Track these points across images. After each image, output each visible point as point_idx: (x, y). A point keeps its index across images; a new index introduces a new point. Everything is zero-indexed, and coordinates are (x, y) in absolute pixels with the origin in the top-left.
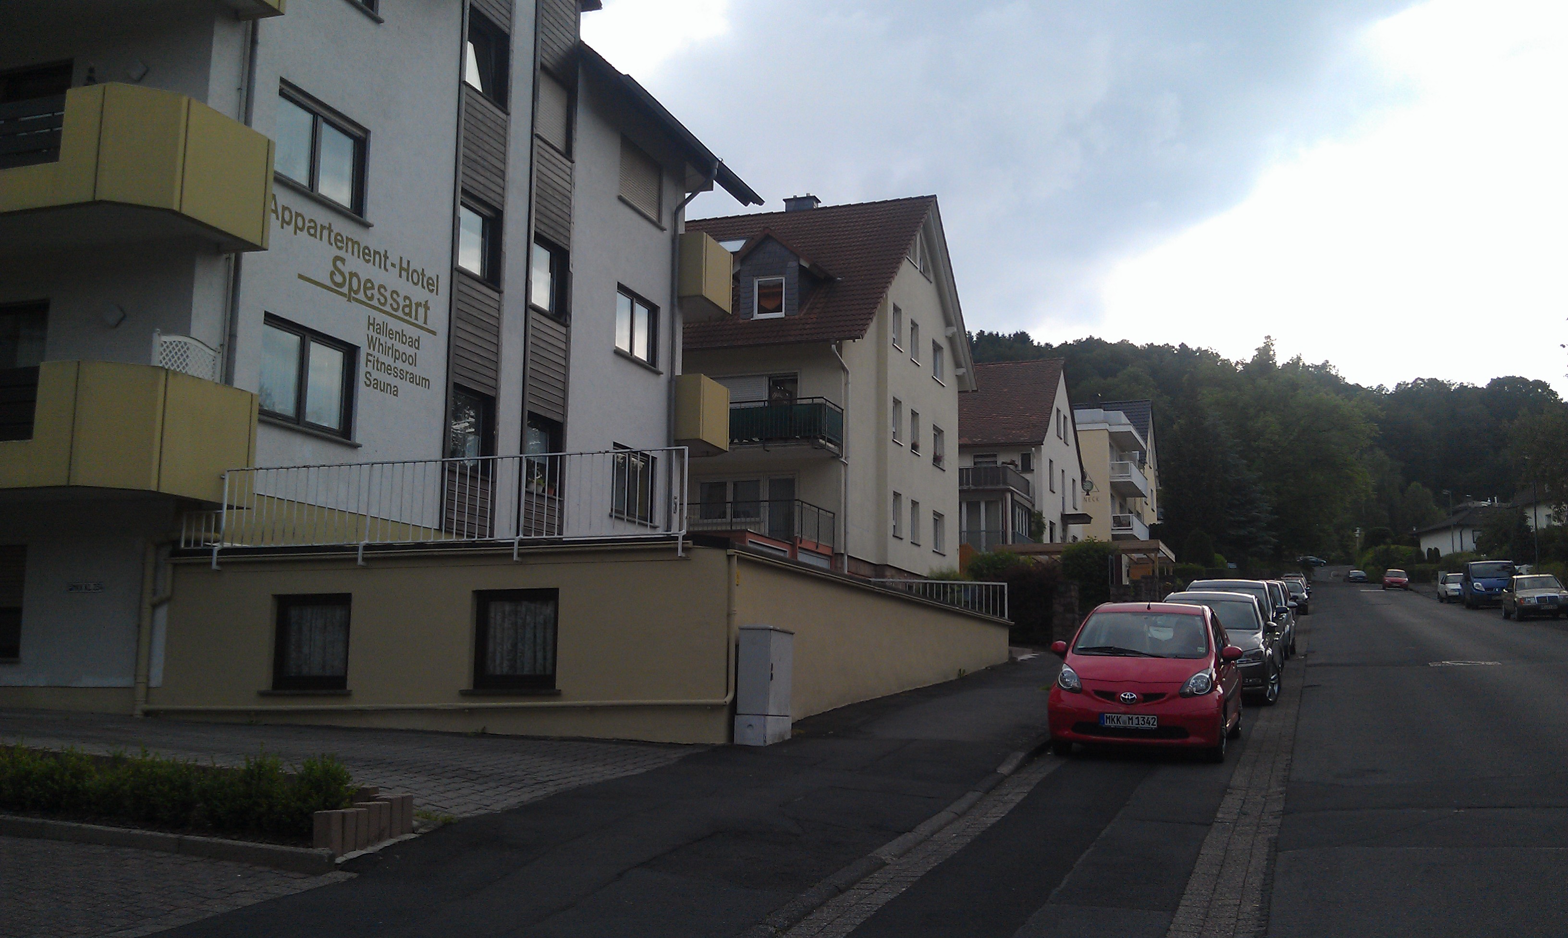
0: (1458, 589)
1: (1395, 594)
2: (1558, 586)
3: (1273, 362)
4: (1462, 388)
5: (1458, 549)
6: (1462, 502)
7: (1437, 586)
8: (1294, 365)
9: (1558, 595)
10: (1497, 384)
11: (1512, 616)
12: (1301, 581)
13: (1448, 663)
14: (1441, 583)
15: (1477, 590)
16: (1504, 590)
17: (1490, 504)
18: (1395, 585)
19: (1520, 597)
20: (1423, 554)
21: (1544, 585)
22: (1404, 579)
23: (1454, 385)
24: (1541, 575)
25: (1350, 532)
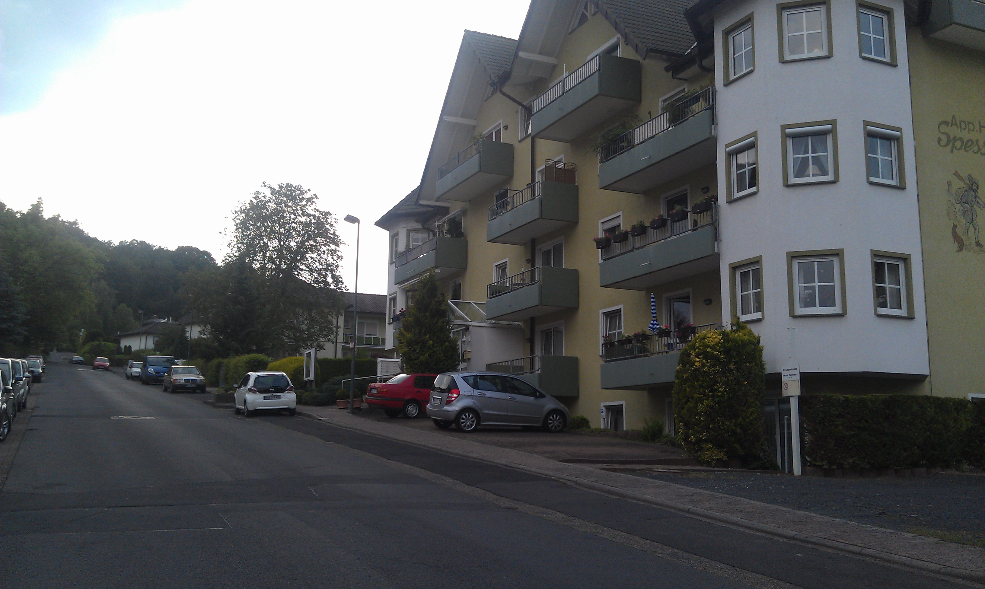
0: (139, 372)
1: (100, 373)
2: (198, 373)
3: (41, 215)
4: (160, 249)
5: (143, 347)
6: (150, 319)
7: (126, 369)
8: (55, 219)
9: (197, 379)
10: (181, 250)
11: (169, 390)
12: (39, 361)
13: (123, 417)
14: (129, 368)
15: (150, 373)
16: (166, 374)
17: (166, 321)
18: (101, 367)
19: (175, 379)
20: (121, 348)
21: (190, 372)
22: (107, 364)
23: (155, 246)
24: (189, 366)
25: (77, 332)
